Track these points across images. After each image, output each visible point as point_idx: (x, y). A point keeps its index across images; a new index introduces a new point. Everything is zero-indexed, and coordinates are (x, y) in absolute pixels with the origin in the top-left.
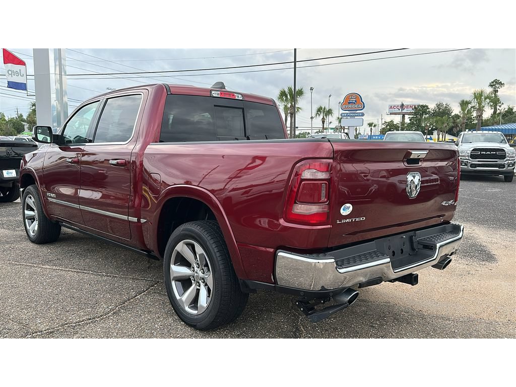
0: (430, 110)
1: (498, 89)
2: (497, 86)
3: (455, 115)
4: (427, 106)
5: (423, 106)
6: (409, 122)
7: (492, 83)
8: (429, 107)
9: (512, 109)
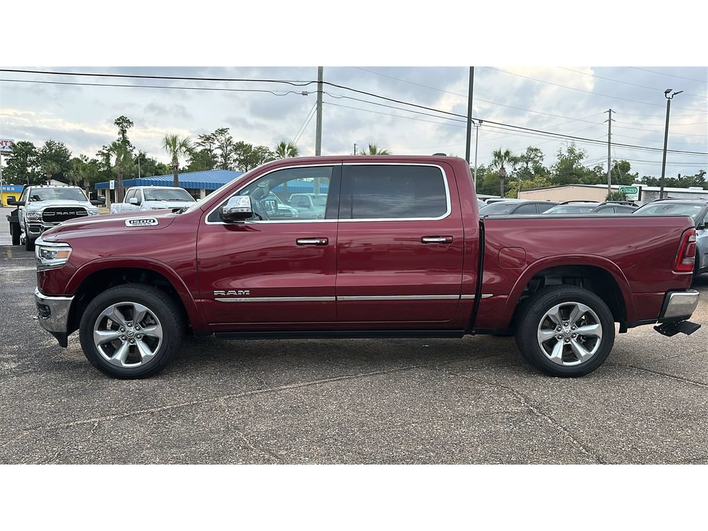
0: (37, 150)
1: (126, 129)
2: (125, 124)
3: (75, 159)
4: (31, 144)
5: (24, 144)
6: (7, 166)
7: (119, 120)
8: (35, 146)
9: (144, 156)
